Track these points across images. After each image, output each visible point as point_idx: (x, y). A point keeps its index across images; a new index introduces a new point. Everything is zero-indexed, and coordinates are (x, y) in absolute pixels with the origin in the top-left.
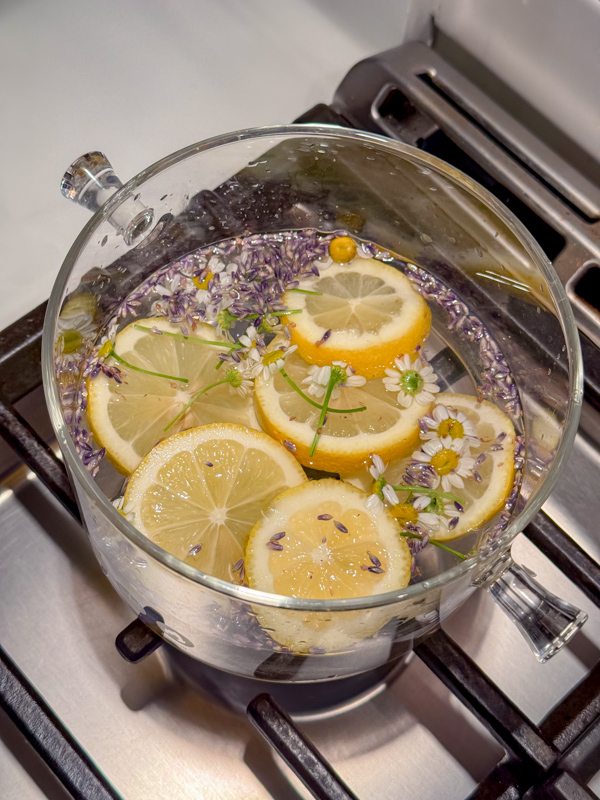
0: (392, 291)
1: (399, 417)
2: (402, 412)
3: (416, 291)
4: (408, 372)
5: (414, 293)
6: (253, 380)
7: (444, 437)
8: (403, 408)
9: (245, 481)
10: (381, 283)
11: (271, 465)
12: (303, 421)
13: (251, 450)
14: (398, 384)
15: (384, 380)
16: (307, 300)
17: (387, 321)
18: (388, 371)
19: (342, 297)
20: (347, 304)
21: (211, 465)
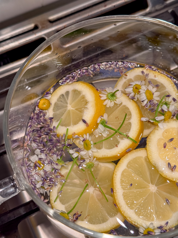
0: (67, 93)
1: (125, 106)
2: (123, 104)
3: (71, 84)
4: (107, 96)
5: (71, 85)
6: (94, 157)
7: (140, 92)
8: (122, 103)
9: (140, 173)
10: (63, 95)
11: (135, 161)
12: (118, 142)
13: (127, 166)
14: (111, 102)
15: (108, 106)
16: (62, 125)
17: (83, 97)
18: (105, 104)
19: (65, 112)
20: (69, 111)
21: (131, 185)
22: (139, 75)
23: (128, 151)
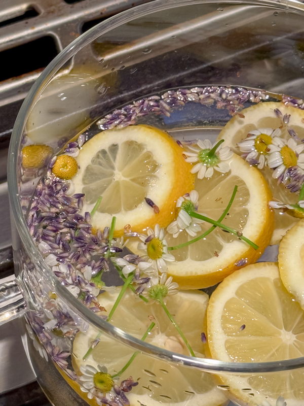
0: (114, 148)
1: (236, 177)
2: (233, 174)
3: (123, 129)
4: (200, 155)
5: (122, 131)
6: (168, 276)
7: (269, 150)
8: (230, 172)
9: (263, 308)
10: (103, 152)
11: (253, 284)
12: (220, 248)
13: (237, 293)
14: (207, 168)
15: (200, 176)
16: (103, 211)
17: (149, 156)
18: (194, 170)
19: (108, 184)
20: (118, 183)
21: (244, 327)
22: (269, 118)
23: (239, 265)
